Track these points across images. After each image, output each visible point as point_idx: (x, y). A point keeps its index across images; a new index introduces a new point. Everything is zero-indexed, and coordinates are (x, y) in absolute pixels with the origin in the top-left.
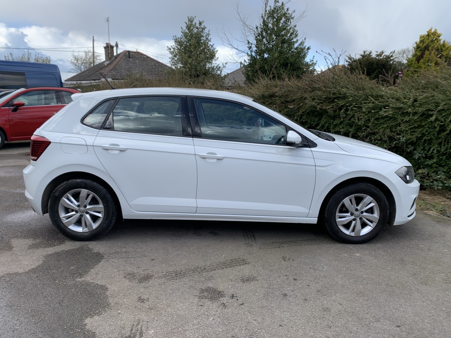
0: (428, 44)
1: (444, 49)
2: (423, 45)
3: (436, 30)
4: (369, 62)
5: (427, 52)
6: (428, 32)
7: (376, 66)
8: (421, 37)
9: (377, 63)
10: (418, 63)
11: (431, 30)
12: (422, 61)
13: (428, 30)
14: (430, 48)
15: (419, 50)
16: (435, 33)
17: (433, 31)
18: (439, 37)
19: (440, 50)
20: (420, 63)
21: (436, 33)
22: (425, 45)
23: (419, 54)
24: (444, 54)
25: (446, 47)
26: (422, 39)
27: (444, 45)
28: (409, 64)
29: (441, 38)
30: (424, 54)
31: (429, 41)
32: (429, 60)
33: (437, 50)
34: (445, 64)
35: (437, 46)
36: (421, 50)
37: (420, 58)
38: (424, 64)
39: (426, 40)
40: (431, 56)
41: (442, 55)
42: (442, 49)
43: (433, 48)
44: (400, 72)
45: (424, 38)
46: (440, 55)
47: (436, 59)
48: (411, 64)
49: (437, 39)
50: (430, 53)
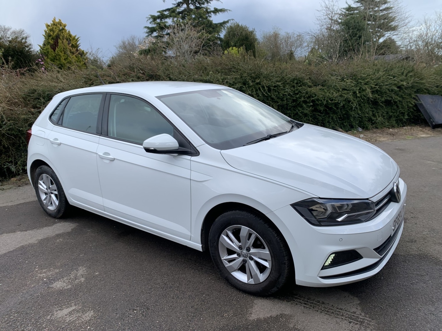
0: (58, 33)
2: (53, 34)
3: (60, 20)
5: (60, 41)
6: (53, 21)
8: (48, 26)
10: (54, 51)
12: (57, 49)
14: (61, 37)
15: (50, 38)
16: (60, 23)
17: (57, 21)
18: (65, 27)
19: (69, 40)
20: (56, 51)
21: (61, 23)
22: (55, 34)
23: (52, 42)
24: (74, 44)
25: (73, 37)
26: (49, 28)
27: (70, 36)
28: (45, 51)
29: (66, 28)
30: (58, 43)
31: (58, 30)
32: (64, 48)
33: (67, 39)
34: (77, 53)
35: (65, 36)
36: (53, 38)
37: (54, 46)
38: (61, 52)
39: (54, 29)
40: (64, 44)
41: (72, 45)
42: (69, 39)
43: (63, 37)
44: (40, 60)
45: (52, 27)
46: (71, 44)
47: (69, 47)
48: (48, 52)
49: (63, 29)
50: (63, 42)
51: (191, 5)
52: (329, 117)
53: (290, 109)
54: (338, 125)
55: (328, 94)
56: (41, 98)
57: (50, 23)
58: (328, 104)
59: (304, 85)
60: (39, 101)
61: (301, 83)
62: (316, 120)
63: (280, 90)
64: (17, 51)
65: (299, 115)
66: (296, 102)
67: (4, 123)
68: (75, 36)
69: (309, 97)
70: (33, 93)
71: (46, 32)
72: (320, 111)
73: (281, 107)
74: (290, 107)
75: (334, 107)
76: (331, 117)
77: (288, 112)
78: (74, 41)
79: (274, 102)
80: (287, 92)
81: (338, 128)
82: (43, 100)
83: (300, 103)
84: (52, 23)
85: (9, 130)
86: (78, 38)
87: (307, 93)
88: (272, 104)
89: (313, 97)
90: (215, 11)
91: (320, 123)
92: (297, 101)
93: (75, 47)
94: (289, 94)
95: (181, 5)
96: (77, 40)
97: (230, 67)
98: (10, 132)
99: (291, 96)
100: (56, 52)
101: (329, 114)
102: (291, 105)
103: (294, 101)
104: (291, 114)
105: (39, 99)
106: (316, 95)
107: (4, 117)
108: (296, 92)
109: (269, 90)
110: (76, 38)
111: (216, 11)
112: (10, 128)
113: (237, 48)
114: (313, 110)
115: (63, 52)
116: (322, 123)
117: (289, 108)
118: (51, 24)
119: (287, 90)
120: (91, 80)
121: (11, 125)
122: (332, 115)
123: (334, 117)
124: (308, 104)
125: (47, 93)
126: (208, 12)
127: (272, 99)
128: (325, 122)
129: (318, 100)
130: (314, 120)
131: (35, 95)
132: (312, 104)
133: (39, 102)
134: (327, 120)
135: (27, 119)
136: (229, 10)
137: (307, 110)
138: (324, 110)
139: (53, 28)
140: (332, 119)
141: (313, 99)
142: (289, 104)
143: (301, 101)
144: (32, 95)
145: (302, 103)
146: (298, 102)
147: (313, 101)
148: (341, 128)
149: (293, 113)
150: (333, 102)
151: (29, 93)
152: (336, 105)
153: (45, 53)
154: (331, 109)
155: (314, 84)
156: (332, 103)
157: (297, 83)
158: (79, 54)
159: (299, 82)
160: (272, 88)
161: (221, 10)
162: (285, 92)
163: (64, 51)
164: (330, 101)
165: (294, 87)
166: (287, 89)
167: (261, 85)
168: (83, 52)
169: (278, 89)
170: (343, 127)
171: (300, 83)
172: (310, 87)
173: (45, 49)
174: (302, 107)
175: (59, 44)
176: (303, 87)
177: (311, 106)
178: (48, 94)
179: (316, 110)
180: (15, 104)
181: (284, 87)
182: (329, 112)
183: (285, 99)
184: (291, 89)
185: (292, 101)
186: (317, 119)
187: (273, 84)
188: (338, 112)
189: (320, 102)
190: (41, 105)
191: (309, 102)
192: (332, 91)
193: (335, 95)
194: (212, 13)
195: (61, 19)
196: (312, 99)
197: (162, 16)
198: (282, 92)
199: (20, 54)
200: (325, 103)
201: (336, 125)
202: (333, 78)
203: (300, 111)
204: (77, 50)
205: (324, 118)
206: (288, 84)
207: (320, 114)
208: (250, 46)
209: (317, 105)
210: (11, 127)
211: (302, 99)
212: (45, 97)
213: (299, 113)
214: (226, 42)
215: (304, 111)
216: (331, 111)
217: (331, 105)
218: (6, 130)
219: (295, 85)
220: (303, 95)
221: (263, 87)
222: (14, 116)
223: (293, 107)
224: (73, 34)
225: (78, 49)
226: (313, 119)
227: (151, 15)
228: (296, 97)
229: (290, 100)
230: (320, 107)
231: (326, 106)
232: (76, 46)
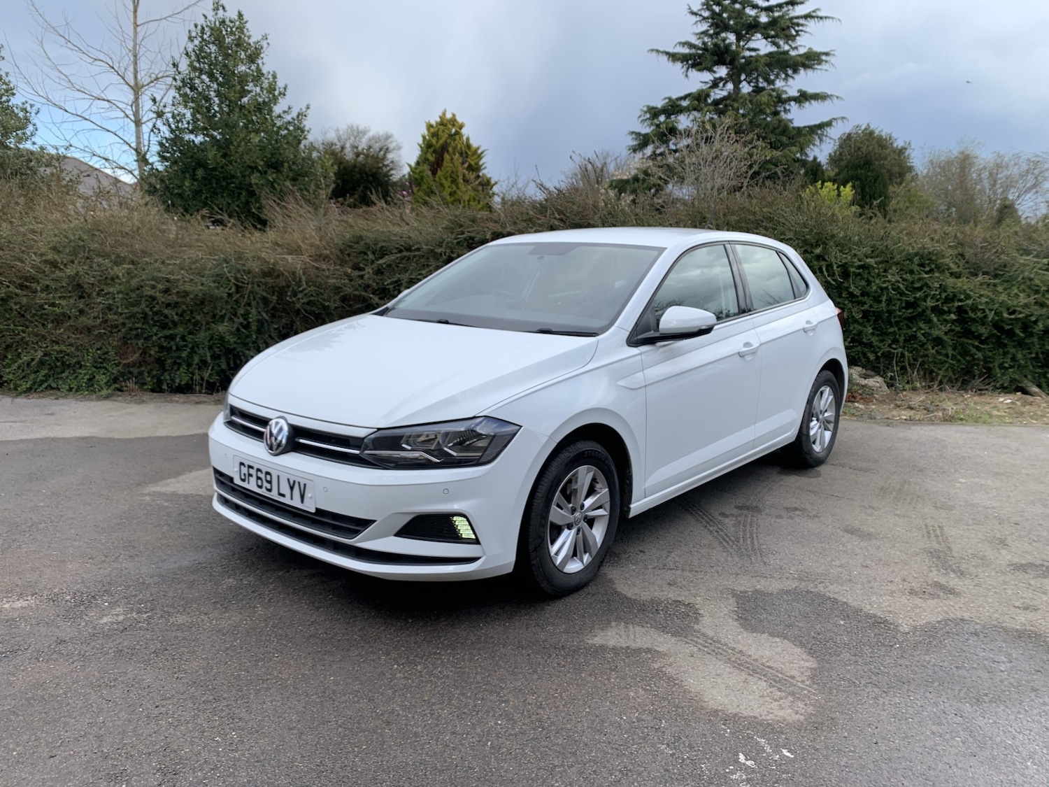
0: (446, 142)
1: (469, 153)
3: (454, 115)
4: (345, 167)
5: (447, 157)
6: (440, 117)
7: (358, 176)
8: (430, 126)
9: (360, 170)
10: (434, 176)
11: (444, 114)
12: (439, 172)
13: (441, 115)
14: (450, 150)
15: (431, 150)
16: (453, 121)
17: (449, 116)
18: (461, 128)
19: (464, 155)
20: (437, 176)
21: (455, 120)
22: (441, 142)
23: (432, 159)
24: (472, 163)
25: (473, 149)
26: (432, 130)
27: (469, 146)
28: (417, 176)
29: (464, 131)
30: (443, 160)
31: (447, 136)
32: (452, 172)
33: (461, 154)
34: (477, 182)
35: (459, 146)
36: (434, 151)
37: (436, 166)
38: (446, 179)
39: (440, 133)
40: (453, 164)
41: (470, 165)
42: (466, 153)
43: (454, 149)
44: (405, 193)
45: (436, 129)
46: (467, 164)
47: (462, 170)
48: (422, 178)
49: (457, 133)
50: (452, 159)
51: (744, 83)
52: (1005, 354)
53: (897, 323)
54: (1030, 377)
55: (1003, 297)
56: (369, 253)
57: (435, 119)
58: (1003, 321)
59: (941, 270)
60: (365, 257)
61: (933, 266)
62: (968, 358)
63: (873, 277)
64: (367, 174)
65: (920, 341)
66: (915, 308)
67: (301, 289)
68: (478, 148)
69: (947, 300)
70: (357, 242)
71: (424, 137)
72: (978, 337)
73: (874, 316)
74: (897, 319)
75: (1017, 331)
76: (1010, 356)
77: (891, 330)
78: (475, 157)
79: (854, 302)
80: (889, 281)
81: (1030, 384)
82: (371, 257)
83: (924, 311)
84: (438, 120)
85: (308, 303)
86: (482, 153)
87: (943, 288)
88: (850, 305)
89: (960, 300)
90: (801, 98)
91: (980, 367)
92: (918, 306)
93: (473, 171)
94: (896, 289)
95: (721, 85)
96: (480, 157)
97: (758, 217)
98: (308, 308)
99: (902, 294)
100: (437, 179)
101: (1005, 345)
102: (900, 313)
103: (909, 305)
104: (900, 336)
105: (365, 254)
106: (968, 297)
107: (304, 278)
108: (917, 285)
109: (846, 274)
110: (479, 152)
111: (803, 97)
112: (310, 301)
113: (836, 186)
114: (958, 332)
115: (450, 179)
116: (984, 368)
117: (893, 320)
118: (437, 123)
119: (890, 277)
120: (461, 226)
121: (312, 295)
122: (1013, 351)
123: (1019, 356)
124: (945, 317)
125: (380, 244)
126: (781, 100)
127: (851, 295)
128: (991, 365)
129: (974, 308)
130: (964, 359)
131: (360, 247)
132: (953, 316)
133: (365, 260)
134: (999, 360)
135: (338, 288)
136: (837, 97)
137: (939, 329)
138: (992, 335)
139: (438, 130)
140: (1014, 359)
141: (960, 304)
142: (894, 310)
143: (927, 308)
144: (356, 246)
145: (928, 312)
146: (920, 310)
147: (961, 311)
148: (1039, 386)
149: (905, 334)
150: (1013, 317)
151: (351, 242)
152: (1026, 325)
153: (416, 179)
154: (1011, 334)
155: (972, 270)
156: (1011, 319)
157: (922, 265)
158: (480, 184)
159: (928, 262)
160: (852, 270)
161: (816, 97)
162: (885, 282)
163: (451, 177)
164: (1005, 315)
165: (912, 272)
166: (893, 275)
167: (826, 261)
168: (488, 181)
169: (869, 273)
170: (1044, 385)
171: (928, 264)
172: (958, 276)
173: (417, 171)
174: (929, 321)
175: (444, 162)
176: (937, 275)
177: (953, 322)
178: (382, 247)
179: (967, 333)
180: (325, 258)
181: (885, 271)
182: (1006, 342)
183: (884, 298)
184: (904, 276)
185: (904, 305)
186: (972, 356)
187: (856, 260)
188: (1033, 343)
189: (980, 314)
190: (366, 265)
191: (949, 312)
192: (1016, 291)
193: (1023, 299)
194: (793, 103)
195: (455, 113)
196: (956, 304)
197: (673, 108)
198: (877, 281)
199: (371, 178)
200: (991, 315)
201: (1026, 376)
202: (1023, 259)
203: (923, 332)
204: (478, 177)
205: (990, 354)
206: (897, 264)
207: (977, 344)
208: (875, 183)
209: (974, 320)
210: (312, 298)
211: (930, 303)
212: (376, 250)
213: (919, 335)
214: (812, 170)
215: (933, 332)
216: (1014, 341)
217: (1012, 324)
218: (303, 304)
219: (916, 268)
220: (932, 293)
221: (829, 266)
222: (320, 280)
223: (905, 319)
224: (474, 143)
225: (481, 174)
226: (960, 354)
227: (648, 107)
228: (915, 298)
229: (899, 303)
230: (979, 327)
231: (996, 325)
232: (475, 168)
